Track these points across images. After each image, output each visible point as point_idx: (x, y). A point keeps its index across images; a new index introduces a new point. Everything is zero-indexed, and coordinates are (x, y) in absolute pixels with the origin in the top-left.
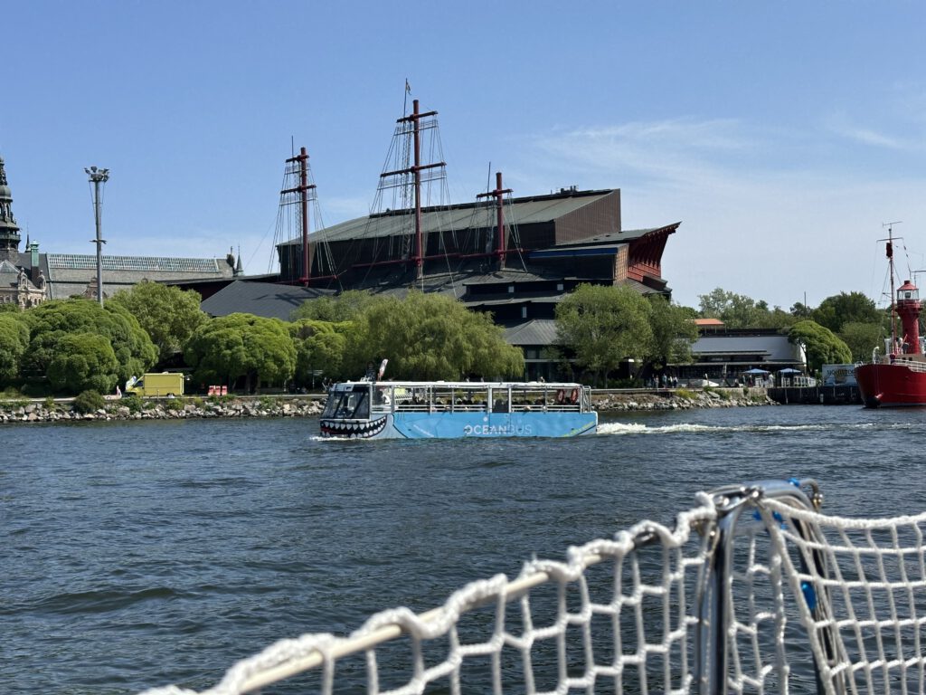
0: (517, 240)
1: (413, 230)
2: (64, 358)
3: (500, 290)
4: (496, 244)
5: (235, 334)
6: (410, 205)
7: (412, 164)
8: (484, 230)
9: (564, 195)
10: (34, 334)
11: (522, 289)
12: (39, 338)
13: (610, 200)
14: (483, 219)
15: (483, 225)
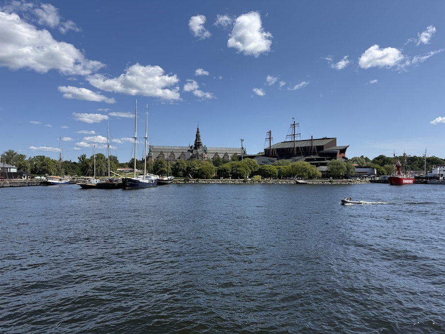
0: (316, 149)
1: (293, 146)
2: (238, 172)
3: (313, 160)
4: (311, 150)
5: (267, 169)
6: (293, 140)
7: (293, 134)
8: (308, 147)
9: (324, 139)
10: (232, 168)
11: (317, 160)
12: (233, 169)
13: (334, 140)
14: (308, 144)
15: (308, 145)
